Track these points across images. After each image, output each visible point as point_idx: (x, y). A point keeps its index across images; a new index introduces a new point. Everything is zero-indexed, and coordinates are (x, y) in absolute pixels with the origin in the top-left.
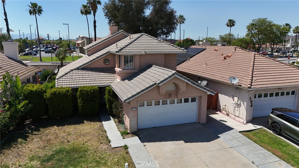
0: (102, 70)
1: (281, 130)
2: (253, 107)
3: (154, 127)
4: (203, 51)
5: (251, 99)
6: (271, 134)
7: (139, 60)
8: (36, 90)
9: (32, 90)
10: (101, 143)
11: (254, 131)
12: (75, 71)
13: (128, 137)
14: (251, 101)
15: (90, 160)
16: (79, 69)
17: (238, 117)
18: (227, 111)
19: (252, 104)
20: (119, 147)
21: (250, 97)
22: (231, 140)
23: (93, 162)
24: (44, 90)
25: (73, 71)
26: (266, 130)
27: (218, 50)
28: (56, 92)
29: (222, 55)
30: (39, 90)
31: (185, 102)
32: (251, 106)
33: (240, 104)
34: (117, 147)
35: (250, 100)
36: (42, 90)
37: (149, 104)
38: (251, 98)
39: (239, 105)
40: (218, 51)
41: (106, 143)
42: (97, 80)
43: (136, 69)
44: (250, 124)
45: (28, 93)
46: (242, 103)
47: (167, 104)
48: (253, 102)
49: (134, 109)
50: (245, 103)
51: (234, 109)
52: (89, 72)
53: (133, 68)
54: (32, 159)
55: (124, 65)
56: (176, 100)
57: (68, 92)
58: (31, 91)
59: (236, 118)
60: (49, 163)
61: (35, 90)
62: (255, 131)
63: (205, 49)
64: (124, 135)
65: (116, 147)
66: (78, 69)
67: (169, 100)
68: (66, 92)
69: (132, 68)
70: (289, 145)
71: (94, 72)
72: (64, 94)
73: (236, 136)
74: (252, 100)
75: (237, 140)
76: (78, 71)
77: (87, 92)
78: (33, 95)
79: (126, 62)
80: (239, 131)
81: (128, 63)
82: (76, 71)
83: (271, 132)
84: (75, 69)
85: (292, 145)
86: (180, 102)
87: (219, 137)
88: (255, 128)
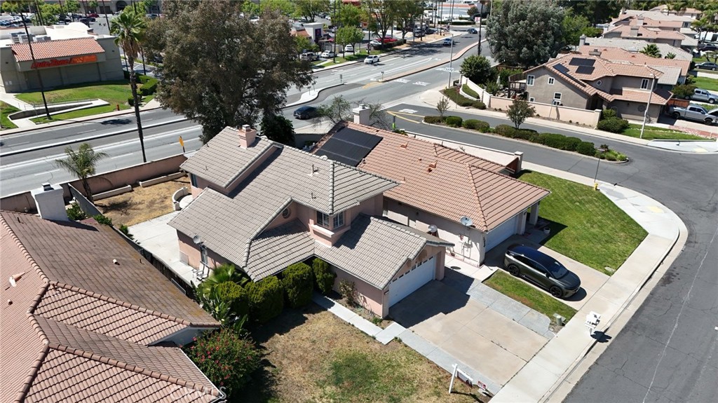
1: (519, 272)
4: (379, 142)
6: (510, 277)
11: (493, 276)
12: (254, 243)
13: (386, 326)
14: (485, 242)
16: (257, 238)
17: (469, 258)
22: (482, 297)
25: (252, 244)
26: (503, 272)
27: (407, 146)
28: (267, 291)
29: (420, 160)
33: (472, 244)
34: (390, 342)
38: (485, 239)
39: (469, 246)
40: (407, 148)
41: (373, 341)
42: (293, 251)
43: (347, 225)
44: (484, 267)
46: (473, 243)
47: (409, 272)
50: (478, 244)
51: (463, 250)
52: (274, 240)
53: (343, 224)
58: (237, 299)
59: (466, 259)
60: (346, 384)
63: (382, 139)
64: (378, 323)
65: (388, 343)
66: (255, 238)
69: (341, 225)
70: (530, 288)
73: (483, 290)
75: (486, 295)
76: (258, 242)
79: (335, 220)
80: (481, 281)
81: (337, 220)
82: (256, 243)
83: (508, 273)
84: (253, 240)
85: (533, 288)
86: (420, 264)
87: (469, 296)
88: (492, 272)
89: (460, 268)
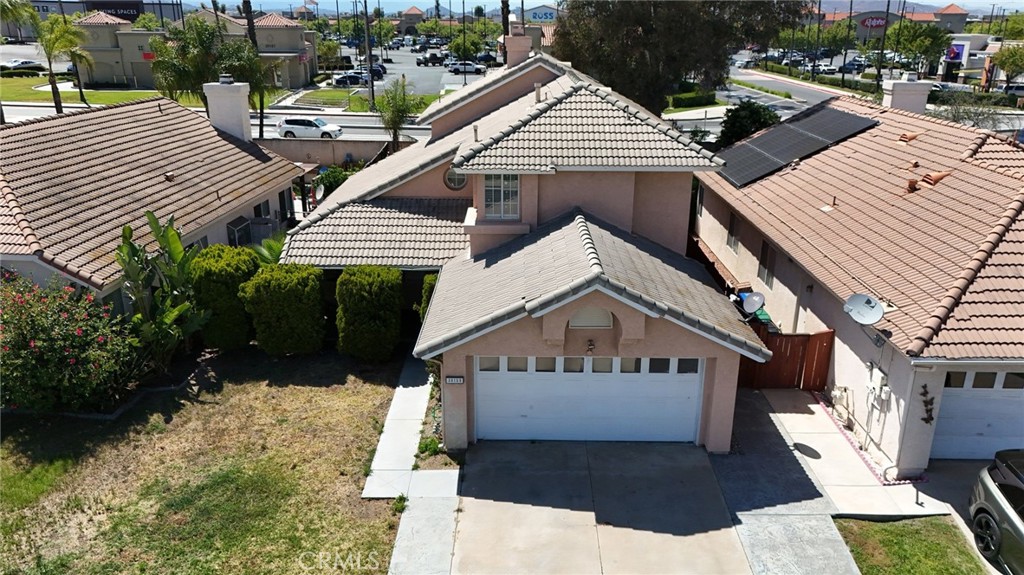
0: (434, 209)
2: (934, 422)
3: (533, 442)
4: (863, 131)
5: (925, 393)
7: (536, 191)
8: (221, 271)
9: (211, 270)
10: (342, 474)
11: (901, 523)
12: (350, 208)
13: (431, 466)
14: (928, 403)
15: (279, 529)
16: (364, 202)
18: (851, 410)
19: (929, 411)
20: (383, 499)
21: (925, 387)
22: (773, 548)
23: (281, 538)
24: (243, 271)
25: (346, 208)
26: (956, 527)
27: (914, 138)
28: (269, 282)
29: (916, 165)
30: (229, 269)
31: (652, 370)
32: (928, 420)
33: (889, 401)
34: (378, 499)
35: (924, 398)
36: (238, 269)
37: (517, 367)
38: (928, 389)
39: (883, 404)
40: (912, 142)
41: (356, 477)
42: (407, 245)
43: (523, 221)
44: (909, 489)
45: (200, 277)
46: (893, 397)
47: (582, 371)
48: (936, 407)
49: (454, 380)
50: (902, 402)
51: (870, 413)
52: (392, 215)
53: (516, 216)
54: (146, 493)
55: (487, 206)
56: (617, 362)
57: (307, 285)
58: (209, 273)
60: (176, 517)
61: (217, 271)
62: (907, 521)
63: (875, 125)
64: (427, 453)
65: (373, 499)
66: (361, 201)
67: (591, 358)
68: (299, 283)
69: (510, 216)
71: (407, 215)
72: (293, 291)
73: (808, 534)
74: (933, 399)
75: (799, 551)
76: (360, 209)
77: (361, 289)
78: (212, 284)
79: (492, 197)
80: (835, 513)
81: (498, 199)
82: (355, 209)
83: (970, 536)
84: (354, 202)
86: (633, 369)
87: (739, 522)
88: (919, 511)
89: (815, 455)
